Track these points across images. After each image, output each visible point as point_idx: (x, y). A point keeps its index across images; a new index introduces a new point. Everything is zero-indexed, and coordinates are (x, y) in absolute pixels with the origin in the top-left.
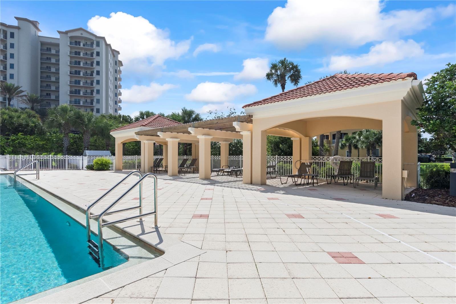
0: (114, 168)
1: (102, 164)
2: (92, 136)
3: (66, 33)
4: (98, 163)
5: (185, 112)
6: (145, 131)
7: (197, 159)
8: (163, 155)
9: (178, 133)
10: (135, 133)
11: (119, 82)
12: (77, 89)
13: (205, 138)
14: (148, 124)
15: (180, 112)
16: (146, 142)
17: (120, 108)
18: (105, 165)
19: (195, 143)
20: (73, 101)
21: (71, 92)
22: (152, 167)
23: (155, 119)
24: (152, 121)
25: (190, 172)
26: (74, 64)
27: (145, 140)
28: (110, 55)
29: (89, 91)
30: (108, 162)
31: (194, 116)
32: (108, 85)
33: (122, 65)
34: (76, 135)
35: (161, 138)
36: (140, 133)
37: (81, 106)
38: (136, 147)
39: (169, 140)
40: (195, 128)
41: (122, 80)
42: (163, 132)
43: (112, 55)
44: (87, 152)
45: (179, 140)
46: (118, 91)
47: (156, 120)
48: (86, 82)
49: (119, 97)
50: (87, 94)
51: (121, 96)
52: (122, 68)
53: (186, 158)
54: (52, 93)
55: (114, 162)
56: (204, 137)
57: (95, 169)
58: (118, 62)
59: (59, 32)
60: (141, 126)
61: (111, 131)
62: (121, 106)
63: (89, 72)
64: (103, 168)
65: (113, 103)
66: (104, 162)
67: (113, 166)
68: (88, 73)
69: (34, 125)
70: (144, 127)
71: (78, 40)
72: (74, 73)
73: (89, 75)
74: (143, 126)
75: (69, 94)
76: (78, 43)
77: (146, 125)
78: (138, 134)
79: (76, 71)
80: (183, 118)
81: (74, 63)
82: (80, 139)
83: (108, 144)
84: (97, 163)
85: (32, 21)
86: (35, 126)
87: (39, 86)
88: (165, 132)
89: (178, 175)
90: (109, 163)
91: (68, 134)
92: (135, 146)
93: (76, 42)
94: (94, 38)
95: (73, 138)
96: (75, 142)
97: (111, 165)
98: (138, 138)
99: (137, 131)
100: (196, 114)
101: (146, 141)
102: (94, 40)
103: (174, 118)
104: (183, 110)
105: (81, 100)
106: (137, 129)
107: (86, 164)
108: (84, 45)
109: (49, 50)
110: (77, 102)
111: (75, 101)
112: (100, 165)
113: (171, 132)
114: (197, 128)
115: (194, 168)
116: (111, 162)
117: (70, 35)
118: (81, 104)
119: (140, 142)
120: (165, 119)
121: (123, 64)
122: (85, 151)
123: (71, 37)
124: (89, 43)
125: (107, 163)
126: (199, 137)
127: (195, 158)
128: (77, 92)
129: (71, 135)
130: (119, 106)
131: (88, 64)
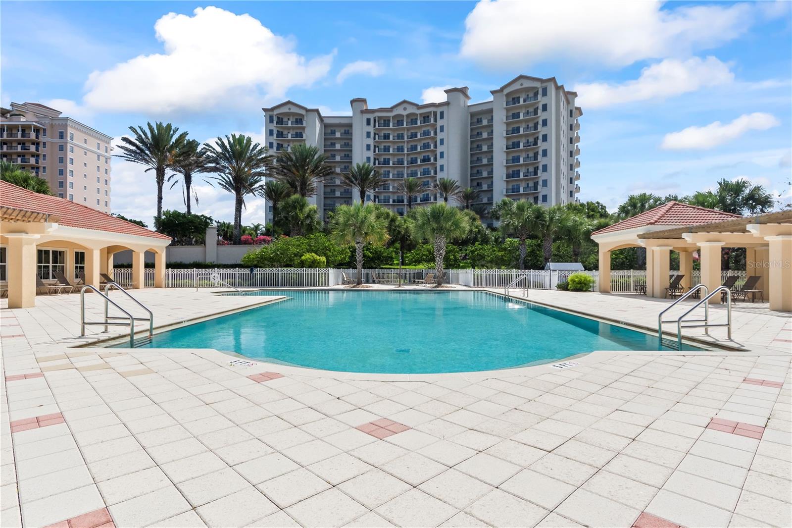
0: (597, 289)
1: (580, 283)
2: (554, 241)
3: (502, 90)
4: (575, 281)
5: (725, 187)
6: (657, 232)
7: (759, 278)
8: (680, 270)
9: (720, 232)
10: (638, 236)
11: (576, 145)
12: (516, 169)
13: (783, 241)
14: (659, 219)
15: (714, 189)
16: (657, 249)
17: (578, 188)
18: (585, 284)
19: (754, 248)
20: (510, 189)
21: (508, 176)
22: (666, 289)
23: (669, 209)
24: (664, 215)
25: (743, 301)
26: (512, 134)
27: (654, 246)
28: (562, 104)
29: (531, 169)
30: (588, 279)
31: (747, 192)
32: (560, 153)
33: (581, 114)
34: (534, 242)
35: (688, 242)
36: (646, 236)
37: (522, 195)
38: (622, 256)
39: (703, 245)
40: (760, 224)
41: (581, 140)
42: (692, 232)
43: (565, 103)
44: (552, 265)
45: (723, 244)
46: (574, 161)
47: (672, 212)
48: (528, 157)
49: (576, 170)
50: (529, 175)
51: (579, 168)
52: (580, 119)
53: (733, 275)
54: (483, 182)
55: (597, 279)
56: (781, 239)
57: (571, 288)
58: (574, 111)
59: (493, 92)
60: (648, 224)
61: (593, 234)
62: (579, 185)
63: (531, 140)
64: (581, 288)
65: (566, 181)
66: (583, 279)
67: (595, 285)
68: (530, 142)
69: (477, 230)
70: (653, 225)
71: (516, 96)
72: (512, 146)
73: (532, 144)
74: (651, 224)
75: (505, 179)
76: (516, 100)
77: (656, 222)
78: (641, 237)
79: (514, 143)
80: (722, 200)
81: (511, 132)
82: (539, 245)
83: (576, 253)
84: (573, 281)
85: (461, 88)
86: (479, 232)
87: (469, 174)
88: (697, 233)
89: (722, 303)
90: (589, 281)
91: (525, 240)
92: (620, 254)
93: (514, 99)
94: (537, 85)
95: (530, 246)
96: (533, 251)
97: (591, 285)
98: (642, 243)
99: (641, 233)
100: (752, 187)
101: (656, 247)
102: (539, 88)
103: (702, 202)
104: (720, 184)
105: (521, 185)
106: (641, 230)
107: (555, 281)
108: (525, 101)
109: (479, 121)
110: (516, 189)
111: (513, 189)
112: (578, 283)
113: (708, 232)
114: (765, 223)
115: (753, 293)
116: (592, 279)
117: (506, 91)
118: (522, 191)
119: (645, 248)
120: (688, 207)
121: (583, 111)
122: (548, 263)
123: (507, 95)
124: (531, 95)
125: (586, 280)
126: (768, 238)
127: (754, 275)
128: (516, 174)
129: (528, 242)
130: (577, 185)
131: (530, 129)
